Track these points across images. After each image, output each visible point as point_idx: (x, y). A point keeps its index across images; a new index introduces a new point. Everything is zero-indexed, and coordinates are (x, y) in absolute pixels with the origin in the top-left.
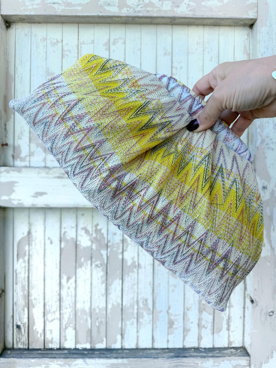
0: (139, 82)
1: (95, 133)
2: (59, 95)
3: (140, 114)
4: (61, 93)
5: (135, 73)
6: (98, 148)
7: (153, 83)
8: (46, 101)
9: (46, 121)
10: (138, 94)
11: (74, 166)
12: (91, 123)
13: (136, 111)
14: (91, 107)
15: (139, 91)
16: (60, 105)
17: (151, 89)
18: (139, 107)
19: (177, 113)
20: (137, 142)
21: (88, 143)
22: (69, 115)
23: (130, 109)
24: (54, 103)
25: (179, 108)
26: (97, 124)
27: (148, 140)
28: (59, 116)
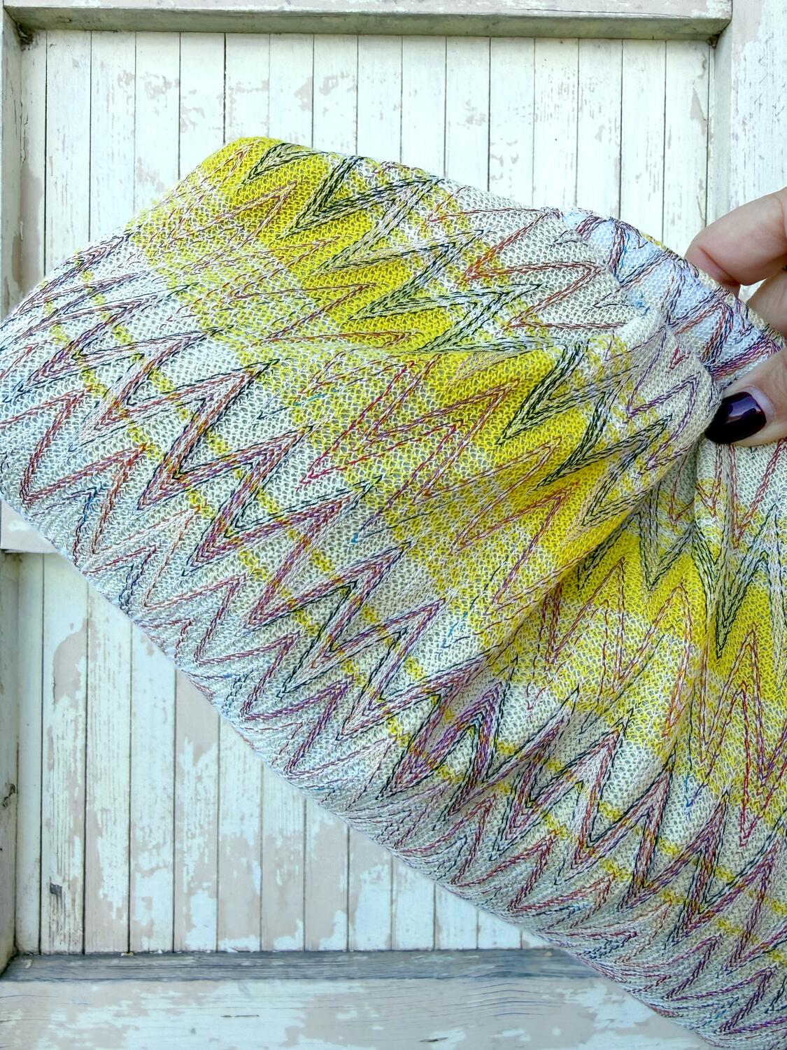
0: (503, 256)
1: (348, 527)
2: (141, 349)
3: (547, 409)
4: (153, 341)
5: (480, 215)
6: (368, 594)
7: (561, 254)
8: (79, 385)
9: (91, 485)
10: (505, 310)
11: (251, 684)
12: (325, 483)
13: (528, 399)
14: (319, 403)
15: (507, 294)
16: (158, 403)
17: (559, 281)
18: (543, 382)
19: (676, 379)
20: (537, 535)
21: (319, 580)
22: (207, 454)
23: (501, 393)
24: (126, 397)
25: (678, 356)
26: (357, 485)
27: (581, 518)
28: (158, 460)
